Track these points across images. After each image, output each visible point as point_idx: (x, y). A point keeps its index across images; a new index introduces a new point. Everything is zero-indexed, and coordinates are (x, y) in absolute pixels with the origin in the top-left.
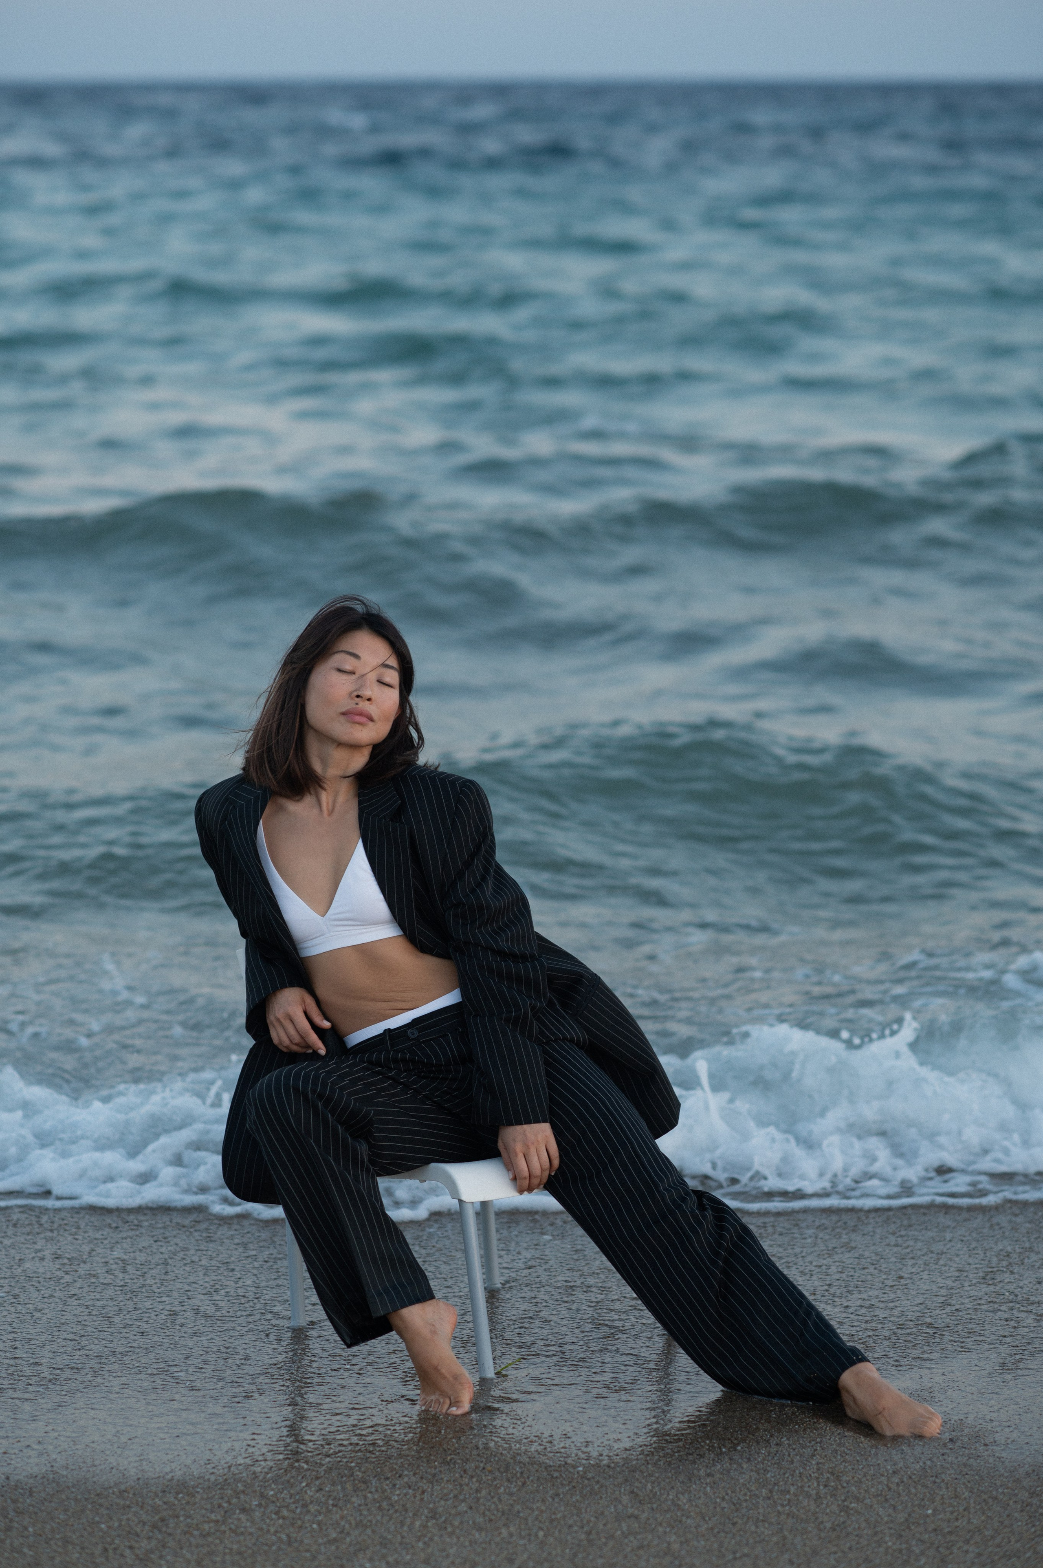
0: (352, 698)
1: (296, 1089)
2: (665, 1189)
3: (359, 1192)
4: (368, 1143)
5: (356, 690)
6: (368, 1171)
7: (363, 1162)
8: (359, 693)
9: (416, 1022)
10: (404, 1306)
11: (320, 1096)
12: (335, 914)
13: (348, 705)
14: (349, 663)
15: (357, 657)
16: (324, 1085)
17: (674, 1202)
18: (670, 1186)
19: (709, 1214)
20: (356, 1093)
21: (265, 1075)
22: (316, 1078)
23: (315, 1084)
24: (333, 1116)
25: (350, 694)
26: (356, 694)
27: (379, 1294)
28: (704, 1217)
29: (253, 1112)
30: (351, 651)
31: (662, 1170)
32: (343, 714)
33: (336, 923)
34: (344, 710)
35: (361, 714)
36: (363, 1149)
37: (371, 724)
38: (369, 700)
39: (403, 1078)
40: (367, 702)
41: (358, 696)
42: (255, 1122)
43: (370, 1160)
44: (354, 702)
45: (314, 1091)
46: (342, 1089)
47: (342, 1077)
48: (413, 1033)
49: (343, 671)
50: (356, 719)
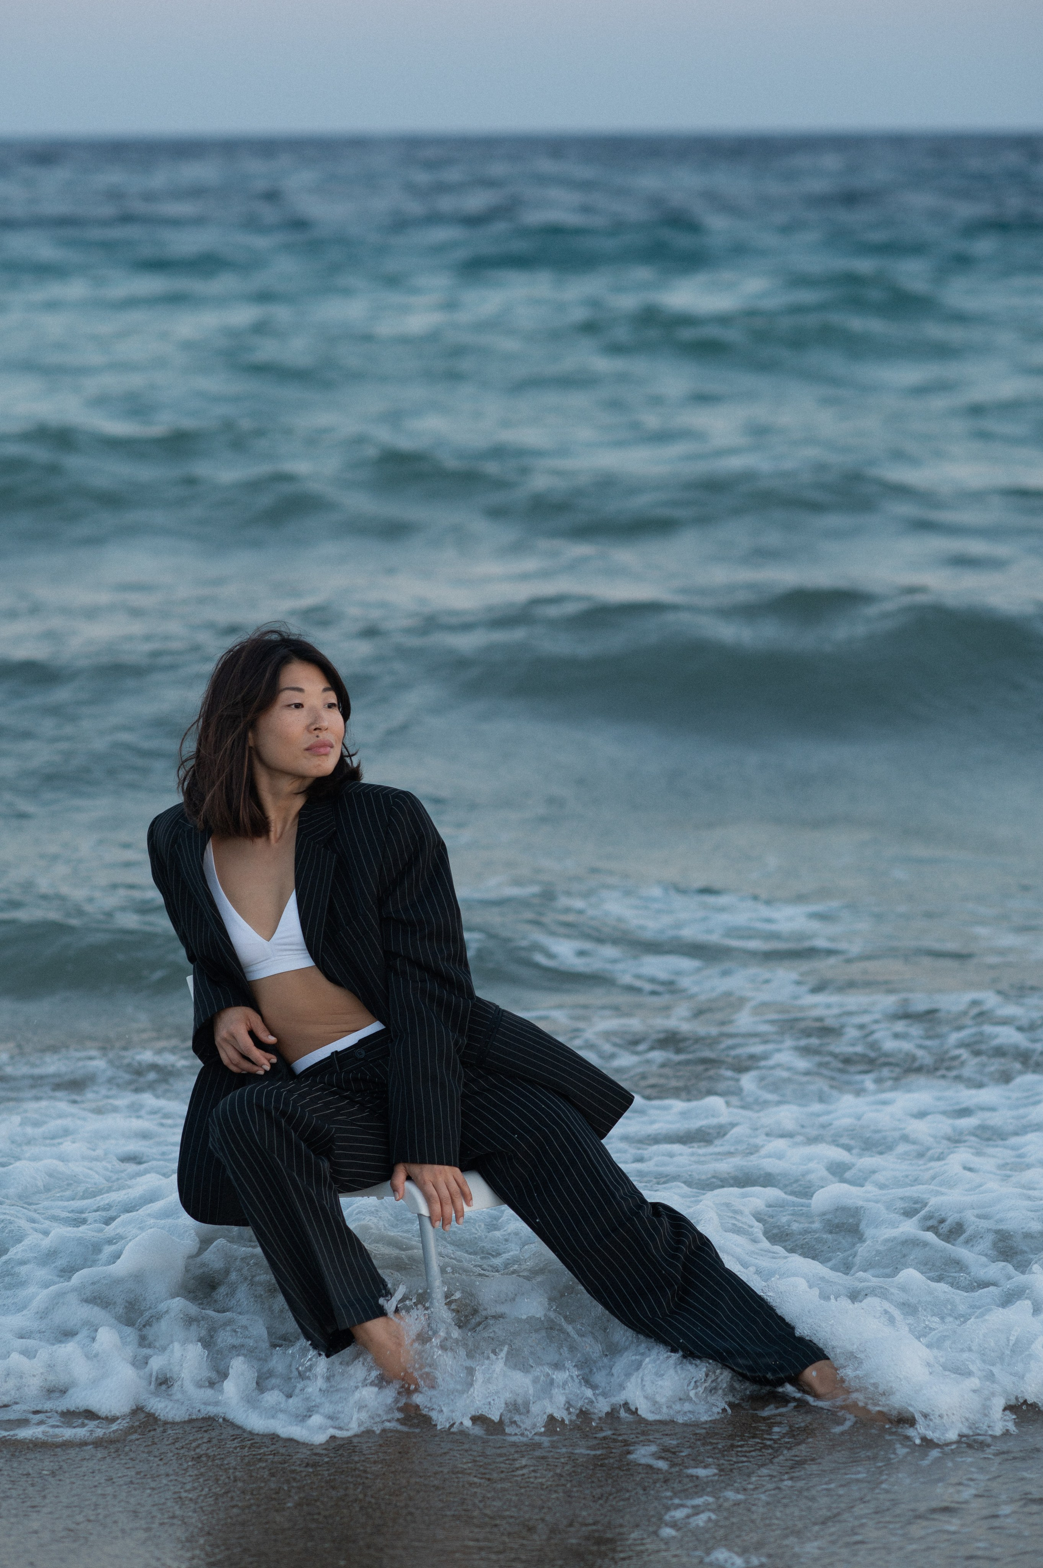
0: (309, 732)
1: (259, 1107)
2: (622, 1198)
3: (323, 1208)
4: (329, 1160)
5: (312, 724)
6: (330, 1187)
7: (325, 1177)
8: (317, 726)
9: (362, 1042)
10: (369, 1319)
11: (283, 1114)
12: (278, 939)
13: (309, 740)
14: (297, 698)
15: (299, 690)
16: (286, 1104)
17: (630, 1209)
18: (626, 1194)
19: (665, 1220)
20: (315, 1111)
21: (225, 1095)
22: (279, 1095)
23: (277, 1101)
24: (295, 1133)
25: (307, 728)
26: (313, 727)
27: (344, 1306)
28: (661, 1224)
29: (217, 1130)
31: (616, 1180)
32: (307, 749)
33: (280, 947)
34: (306, 746)
36: (325, 1165)
38: (327, 729)
39: (359, 1097)
40: (325, 731)
41: (315, 729)
42: (218, 1139)
43: (331, 1177)
44: (315, 735)
45: (277, 1109)
46: (303, 1107)
47: (302, 1096)
48: (362, 1053)
49: (293, 706)
50: (322, 750)
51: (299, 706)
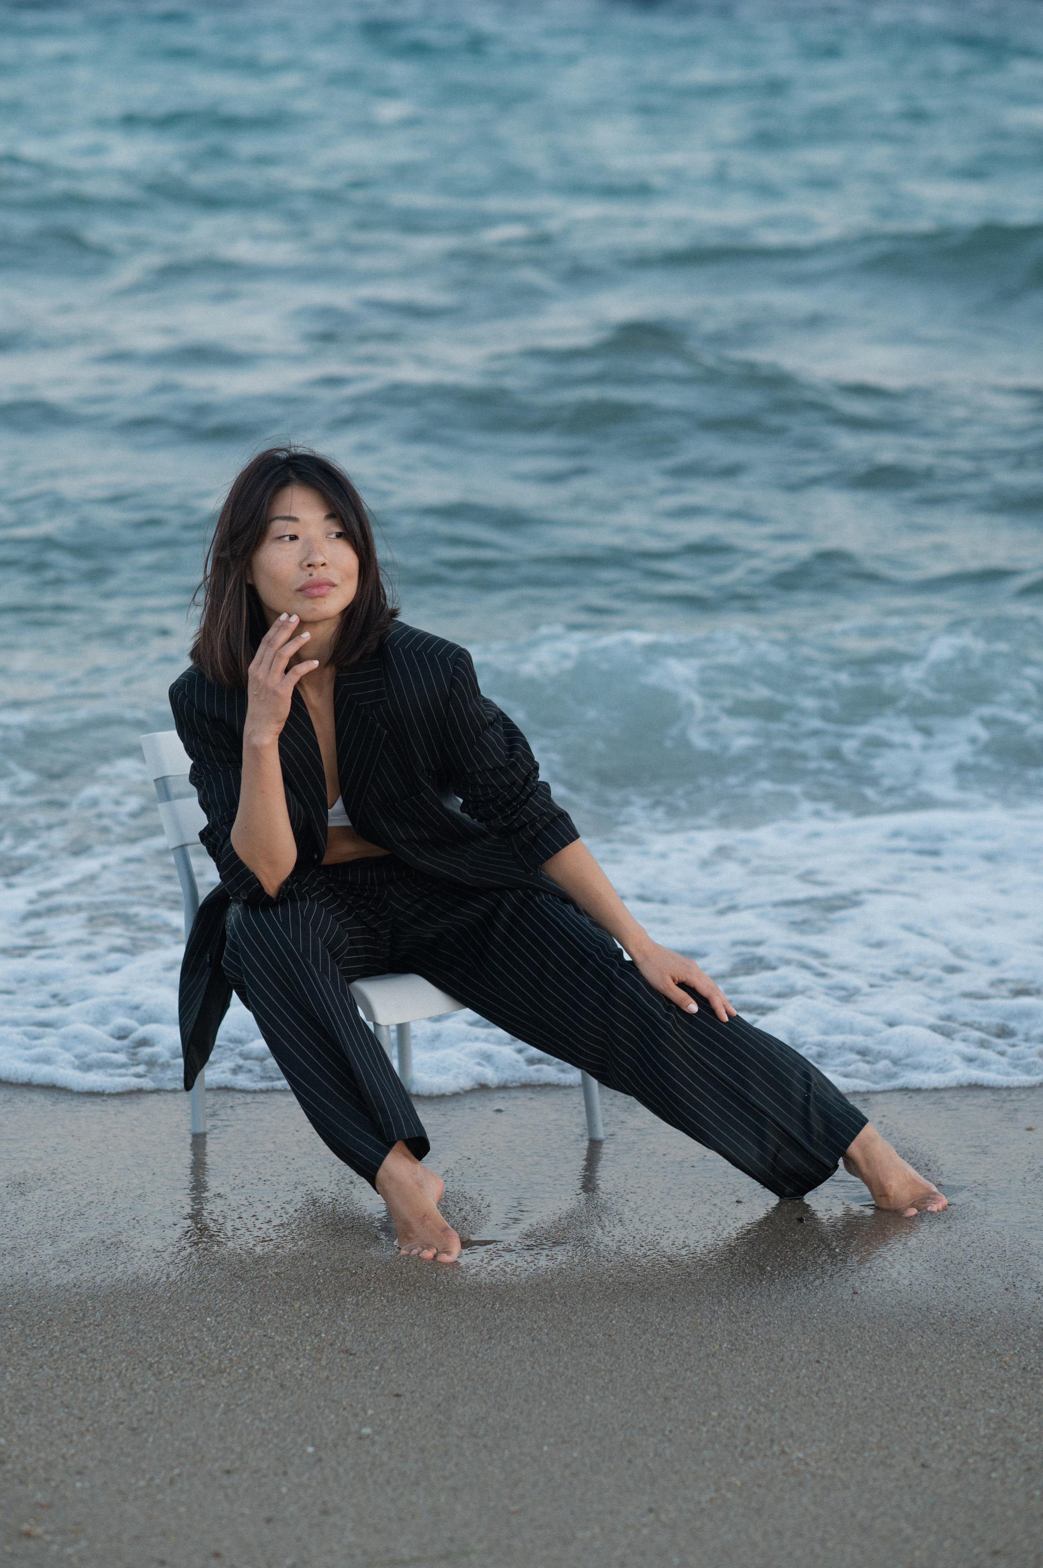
0: (303, 569)
5: (305, 559)
8: (309, 562)
13: (302, 578)
14: (290, 528)
15: (294, 519)
25: (300, 564)
26: (305, 563)
30: (287, 514)
32: (300, 590)
34: (299, 586)
35: (319, 585)
37: (334, 590)
38: (324, 565)
40: (323, 567)
41: (309, 566)
44: (308, 573)
49: (287, 538)
50: (316, 591)
51: (294, 538)
